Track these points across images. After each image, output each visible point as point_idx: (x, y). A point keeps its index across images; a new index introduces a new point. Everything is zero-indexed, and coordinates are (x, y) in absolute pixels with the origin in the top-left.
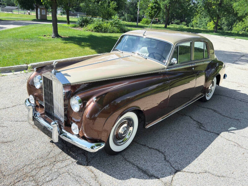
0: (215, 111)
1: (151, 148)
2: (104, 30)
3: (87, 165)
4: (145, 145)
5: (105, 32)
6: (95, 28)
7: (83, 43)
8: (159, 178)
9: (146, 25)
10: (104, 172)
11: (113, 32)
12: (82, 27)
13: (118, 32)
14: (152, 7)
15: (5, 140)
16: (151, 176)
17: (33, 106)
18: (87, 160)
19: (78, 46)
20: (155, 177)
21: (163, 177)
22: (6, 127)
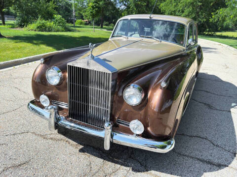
0: (207, 92)
1: (191, 136)
2: (49, 29)
3: (147, 171)
4: (183, 135)
5: (49, 31)
6: (38, 27)
7: (35, 42)
8: (227, 166)
9: (81, 26)
10: (171, 174)
11: (58, 31)
12: (22, 28)
13: (63, 31)
14: (92, 7)
15: (17, 163)
16: (220, 166)
17: (55, 109)
18: (141, 164)
19: (31, 44)
20: (222, 165)
21: (230, 163)
22: (5, 144)
